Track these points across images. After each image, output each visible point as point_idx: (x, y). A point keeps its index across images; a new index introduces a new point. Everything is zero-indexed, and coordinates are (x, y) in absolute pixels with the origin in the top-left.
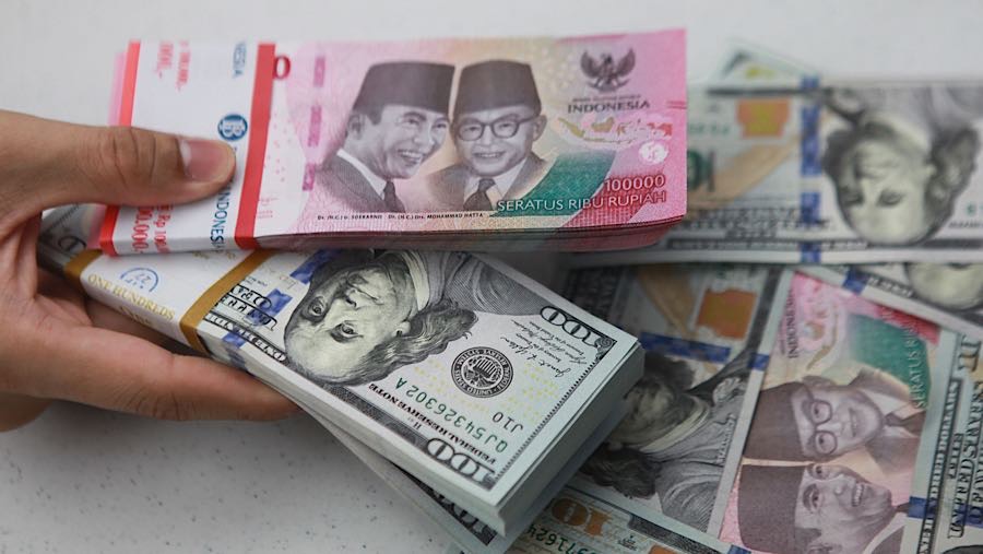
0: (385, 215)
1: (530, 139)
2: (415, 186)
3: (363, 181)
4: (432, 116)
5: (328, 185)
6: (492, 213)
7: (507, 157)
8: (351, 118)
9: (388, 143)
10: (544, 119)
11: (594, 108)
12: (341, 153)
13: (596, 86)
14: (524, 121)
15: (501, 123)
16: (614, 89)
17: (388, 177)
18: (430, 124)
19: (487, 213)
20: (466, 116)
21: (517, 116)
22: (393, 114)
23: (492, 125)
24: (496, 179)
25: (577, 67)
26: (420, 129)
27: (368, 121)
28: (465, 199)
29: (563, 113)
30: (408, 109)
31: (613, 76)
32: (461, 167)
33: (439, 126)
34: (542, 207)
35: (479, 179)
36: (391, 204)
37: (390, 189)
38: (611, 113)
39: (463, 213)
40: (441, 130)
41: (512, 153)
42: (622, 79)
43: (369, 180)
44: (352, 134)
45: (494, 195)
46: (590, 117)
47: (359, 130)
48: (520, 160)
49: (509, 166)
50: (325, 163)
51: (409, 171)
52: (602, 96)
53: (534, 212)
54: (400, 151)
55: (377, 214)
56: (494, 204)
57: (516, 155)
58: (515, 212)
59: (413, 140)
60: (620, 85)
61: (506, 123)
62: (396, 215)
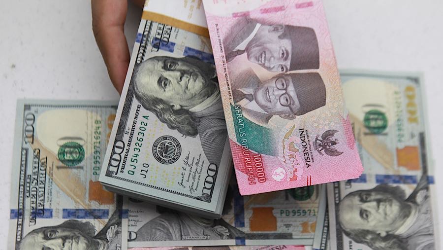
0: (223, 54)
1: (280, 113)
2: (243, 64)
3: (242, 40)
4: (288, 63)
5: (238, 24)
6: (233, 104)
7: (268, 104)
8: (281, 25)
9: (268, 46)
10: (293, 118)
11: (304, 141)
12: (258, 26)
13: (317, 139)
14: (291, 109)
15: (288, 98)
16: (316, 149)
17: (247, 49)
18: (283, 63)
19: (232, 101)
20: (290, 80)
21: (294, 104)
22: (287, 44)
23: (286, 93)
24: (254, 102)
25: (327, 128)
26: (279, 59)
27: (280, 33)
28: (239, 89)
29: (298, 127)
30: (290, 51)
31: (324, 147)
32: (258, 83)
33: (282, 68)
34: (239, 127)
35: (253, 94)
36: (230, 55)
37: (240, 52)
38: (301, 150)
39: (230, 90)
40: (280, 69)
41: (271, 107)
42: (323, 152)
43: (245, 41)
44: (272, 28)
45: (244, 103)
46: (298, 140)
47: (274, 30)
48: (267, 112)
49: (262, 106)
50: (252, 19)
51: (253, 59)
52: (311, 144)
53: (236, 123)
54: (265, 52)
55: (223, 50)
56: (238, 103)
57: (270, 108)
58: (235, 114)
59: (272, 56)
60: (320, 152)
61: (289, 100)
62: (225, 59)
